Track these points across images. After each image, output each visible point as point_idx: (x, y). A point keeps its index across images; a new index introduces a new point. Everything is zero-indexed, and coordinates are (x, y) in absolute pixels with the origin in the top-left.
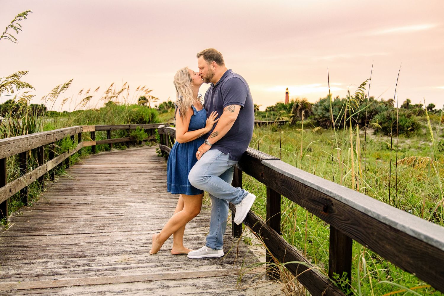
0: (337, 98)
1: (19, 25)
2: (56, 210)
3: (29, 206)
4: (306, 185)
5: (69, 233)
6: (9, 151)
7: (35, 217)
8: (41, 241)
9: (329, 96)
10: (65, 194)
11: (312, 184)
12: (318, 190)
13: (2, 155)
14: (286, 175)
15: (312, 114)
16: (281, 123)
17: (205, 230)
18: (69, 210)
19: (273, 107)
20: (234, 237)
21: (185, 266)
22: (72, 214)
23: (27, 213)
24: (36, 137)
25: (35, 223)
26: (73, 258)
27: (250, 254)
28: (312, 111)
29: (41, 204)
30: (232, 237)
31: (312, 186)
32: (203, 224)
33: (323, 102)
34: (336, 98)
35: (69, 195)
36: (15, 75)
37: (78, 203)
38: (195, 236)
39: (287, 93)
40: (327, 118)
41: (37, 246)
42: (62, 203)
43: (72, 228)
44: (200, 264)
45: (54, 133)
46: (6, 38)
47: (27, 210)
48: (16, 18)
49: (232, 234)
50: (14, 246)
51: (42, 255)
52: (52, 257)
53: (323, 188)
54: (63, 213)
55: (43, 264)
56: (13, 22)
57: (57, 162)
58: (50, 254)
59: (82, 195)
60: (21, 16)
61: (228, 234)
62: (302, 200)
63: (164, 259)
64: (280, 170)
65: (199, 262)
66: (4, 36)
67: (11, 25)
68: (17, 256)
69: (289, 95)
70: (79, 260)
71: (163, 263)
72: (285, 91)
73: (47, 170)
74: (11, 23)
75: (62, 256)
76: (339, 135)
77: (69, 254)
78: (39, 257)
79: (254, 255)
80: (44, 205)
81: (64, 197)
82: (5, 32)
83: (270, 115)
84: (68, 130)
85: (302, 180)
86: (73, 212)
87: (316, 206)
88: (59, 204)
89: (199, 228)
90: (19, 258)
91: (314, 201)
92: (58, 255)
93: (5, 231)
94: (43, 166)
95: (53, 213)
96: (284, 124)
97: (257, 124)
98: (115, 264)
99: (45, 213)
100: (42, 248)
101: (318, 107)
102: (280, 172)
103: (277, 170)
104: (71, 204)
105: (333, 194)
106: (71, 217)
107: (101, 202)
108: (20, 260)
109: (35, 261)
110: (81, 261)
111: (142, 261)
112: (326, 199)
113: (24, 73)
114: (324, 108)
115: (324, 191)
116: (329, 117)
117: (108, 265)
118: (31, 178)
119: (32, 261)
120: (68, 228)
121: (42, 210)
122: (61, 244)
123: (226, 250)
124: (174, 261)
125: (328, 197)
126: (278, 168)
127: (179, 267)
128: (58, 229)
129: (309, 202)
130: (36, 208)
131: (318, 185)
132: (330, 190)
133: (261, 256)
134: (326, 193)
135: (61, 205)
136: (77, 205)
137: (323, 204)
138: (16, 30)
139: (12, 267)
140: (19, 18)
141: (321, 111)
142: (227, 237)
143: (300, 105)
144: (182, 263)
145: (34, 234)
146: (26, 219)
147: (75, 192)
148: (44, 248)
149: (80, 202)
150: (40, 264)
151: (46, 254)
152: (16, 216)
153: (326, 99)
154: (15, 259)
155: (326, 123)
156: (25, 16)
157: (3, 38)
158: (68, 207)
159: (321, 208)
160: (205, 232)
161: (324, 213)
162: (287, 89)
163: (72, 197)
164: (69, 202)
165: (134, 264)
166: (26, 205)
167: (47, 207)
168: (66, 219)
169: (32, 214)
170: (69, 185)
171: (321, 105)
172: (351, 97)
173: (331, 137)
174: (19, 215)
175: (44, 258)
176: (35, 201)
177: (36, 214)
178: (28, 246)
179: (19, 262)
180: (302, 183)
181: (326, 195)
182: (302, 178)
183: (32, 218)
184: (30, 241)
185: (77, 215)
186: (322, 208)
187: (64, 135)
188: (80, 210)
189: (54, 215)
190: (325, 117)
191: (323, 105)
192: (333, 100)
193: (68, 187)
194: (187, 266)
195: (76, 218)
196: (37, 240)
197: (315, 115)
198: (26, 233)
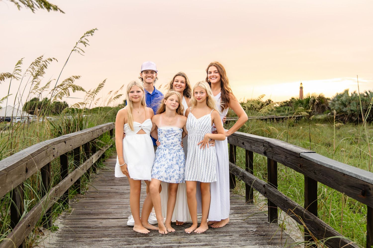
0: (355, 92)
1: (87, 40)
2: (106, 198)
3: (82, 194)
4: (345, 174)
5: (124, 217)
6: (71, 145)
7: (90, 204)
8: (102, 223)
9: (347, 91)
10: (109, 185)
11: (350, 173)
12: (357, 178)
13: (67, 149)
14: (325, 165)
15: (329, 108)
16: (298, 119)
17: (242, 217)
18: (117, 198)
19: (288, 102)
20: (271, 222)
21: (231, 246)
22: (121, 201)
23: (83, 200)
24: (86, 133)
25: (92, 208)
26: (133, 237)
27: (287, 237)
28: (329, 106)
29: (91, 193)
30: (269, 223)
31: (350, 175)
32: (240, 211)
33: (340, 97)
34: (353, 93)
35: (113, 186)
36: (69, 79)
37: (123, 192)
38: (235, 221)
39: (301, 88)
40: (344, 113)
41: (100, 227)
42: (109, 193)
43: (125, 213)
44: (244, 244)
45: (97, 129)
46: (76, 51)
47: (81, 198)
48: (84, 35)
49: (268, 220)
50: (81, 227)
51: (107, 234)
52: (115, 236)
53: (361, 176)
54: (112, 200)
55: (110, 242)
56: (82, 38)
57: (98, 156)
58: (114, 234)
59: (124, 185)
60: (89, 33)
61: (264, 220)
62: (341, 187)
63: (212, 239)
64: (318, 161)
65: (242, 243)
66: (74, 49)
67: (81, 40)
68: (86, 235)
69: (303, 89)
70: (139, 239)
71: (211, 243)
72: (300, 86)
73: (92, 162)
74: (81, 39)
75: (124, 236)
76: (357, 130)
77: (130, 234)
78: (104, 236)
79: (290, 238)
80: (94, 193)
81: (109, 187)
82: (76, 47)
83: (285, 110)
84: (105, 126)
85: (341, 169)
86: (121, 200)
87: (354, 190)
88: (107, 193)
89: (237, 214)
90: (89, 236)
91: (352, 187)
92: (120, 235)
93: (69, 214)
94: (90, 159)
95: (104, 200)
96: (300, 120)
97: (275, 119)
98: (171, 243)
99: (97, 201)
100: (105, 229)
101: (334, 102)
102: (319, 163)
103: (316, 162)
104: (117, 193)
105: (370, 180)
106: (121, 204)
107: (143, 192)
108: (89, 238)
109: (102, 239)
110: (141, 240)
111: (193, 241)
112: (364, 185)
113: (77, 78)
114: (341, 103)
115: (361, 178)
116: (346, 112)
117: (165, 243)
118: (83, 170)
119: (100, 239)
120: (122, 213)
121: (94, 198)
122: (120, 226)
123: (265, 233)
124: (220, 241)
125: (366, 183)
126: (316, 159)
127: (226, 246)
128: (113, 214)
129: (347, 188)
130: (88, 196)
131: (356, 173)
132: (367, 177)
133: (297, 239)
134: (364, 180)
135: (109, 194)
136: (123, 194)
137: (361, 189)
138: (84, 44)
139: (85, 244)
140: (87, 34)
141: (339, 106)
142: (263, 223)
143: (317, 101)
144: (228, 243)
145: (94, 217)
146: (83, 205)
147: (117, 183)
148: (107, 229)
149: (125, 192)
150: (107, 242)
151: (110, 233)
152: (73, 202)
153: (343, 94)
154: (85, 237)
155: (343, 118)
156: (92, 33)
157: (73, 52)
158: (115, 196)
159: (359, 193)
160: (243, 218)
161: (362, 196)
162: (301, 84)
163: (116, 187)
164: (115, 191)
165: (187, 243)
166: (79, 193)
167: (97, 195)
168: (117, 206)
169: (86, 201)
170: (111, 177)
171: (338, 100)
172: (370, 92)
173: (349, 132)
174: (76, 201)
175: (110, 237)
176: (86, 190)
177: (90, 201)
178: (93, 227)
179: (89, 239)
180: (340, 172)
181: (364, 181)
182: (340, 168)
183: (88, 204)
184: (93, 223)
185: (126, 202)
186: (361, 192)
187: (103, 131)
188: (127, 198)
189: (105, 202)
190: (344, 112)
191: (340, 100)
192: (350, 95)
193: (110, 178)
194: (232, 245)
195: (126, 205)
196: (98, 223)
197: (333, 110)
198: (87, 217)
